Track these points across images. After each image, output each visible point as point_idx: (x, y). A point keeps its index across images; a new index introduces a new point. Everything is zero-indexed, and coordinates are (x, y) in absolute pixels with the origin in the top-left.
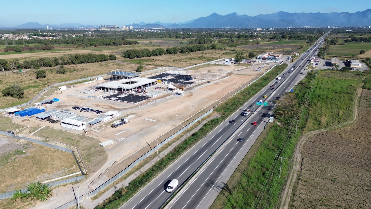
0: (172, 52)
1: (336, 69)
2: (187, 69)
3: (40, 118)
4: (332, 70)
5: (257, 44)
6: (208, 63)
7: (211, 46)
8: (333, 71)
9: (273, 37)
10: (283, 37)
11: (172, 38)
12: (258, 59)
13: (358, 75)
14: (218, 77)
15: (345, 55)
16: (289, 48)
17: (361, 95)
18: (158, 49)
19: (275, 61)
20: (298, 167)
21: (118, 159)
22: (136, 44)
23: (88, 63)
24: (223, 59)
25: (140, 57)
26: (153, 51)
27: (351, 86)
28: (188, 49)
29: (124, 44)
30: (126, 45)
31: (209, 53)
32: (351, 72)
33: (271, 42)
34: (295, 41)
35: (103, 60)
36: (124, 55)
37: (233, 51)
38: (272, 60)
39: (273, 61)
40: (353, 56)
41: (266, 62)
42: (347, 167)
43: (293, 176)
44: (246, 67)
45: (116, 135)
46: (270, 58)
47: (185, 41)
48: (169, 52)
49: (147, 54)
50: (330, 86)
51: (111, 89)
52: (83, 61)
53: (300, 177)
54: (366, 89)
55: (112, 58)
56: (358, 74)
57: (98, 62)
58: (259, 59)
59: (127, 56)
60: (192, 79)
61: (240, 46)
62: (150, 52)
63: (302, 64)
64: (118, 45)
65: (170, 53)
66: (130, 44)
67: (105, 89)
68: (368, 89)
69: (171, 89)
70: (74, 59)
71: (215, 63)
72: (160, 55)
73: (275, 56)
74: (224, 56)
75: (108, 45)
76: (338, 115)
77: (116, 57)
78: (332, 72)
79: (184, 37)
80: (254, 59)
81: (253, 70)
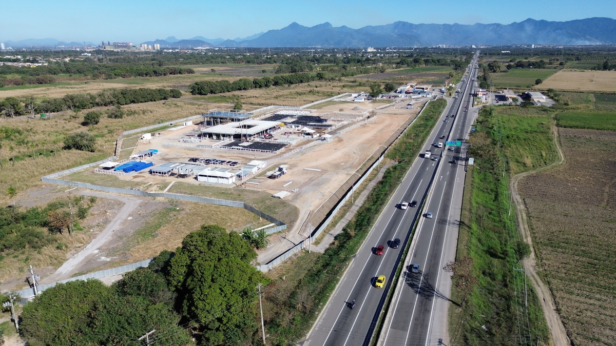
0: (263, 84)
1: (514, 104)
2: (306, 108)
4: (509, 105)
5: (382, 72)
6: (330, 99)
7: (317, 76)
8: (511, 107)
9: (400, 62)
10: (416, 61)
11: (240, 64)
12: (398, 93)
13: (544, 110)
14: (361, 118)
15: (517, 86)
16: (433, 77)
17: (559, 134)
18: (241, 80)
19: (425, 96)
20: (522, 207)
22: (189, 73)
23: (141, 102)
24: (347, 94)
25: (216, 92)
26: (234, 83)
27: (542, 124)
28: (285, 80)
29: (171, 73)
30: (174, 74)
31: (321, 86)
32: (534, 108)
33: (402, 69)
34: (435, 67)
35: (163, 97)
36: (191, 90)
37: (352, 82)
38: (419, 94)
39: (423, 95)
40: (528, 87)
41: (413, 97)
42: (574, 204)
43: (522, 215)
44: (388, 105)
45: (284, 186)
46: (417, 92)
47: (269, 67)
48: (257, 85)
49: (227, 88)
50: (516, 126)
51: (224, 135)
53: (530, 215)
54: (562, 127)
55: (175, 94)
56: (543, 109)
57: (155, 101)
58: (401, 92)
59: (197, 91)
60: (326, 120)
61: (359, 75)
62: (230, 84)
63: (465, 98)
64: (161, 75)
65: (260, 87)
66: (180, 73)
68: (565, 127)
69: (308, 134)
70: (121, 96)
71: (339, 99)
72: (245, 89)
73: (423, 89)
74: (345, 89)
75: (145, 75)
76: (542, 155)
77: (180, 93)
78: (510, 108)
79: (260, 62)
80: (392, 93)
81: (402, 108)
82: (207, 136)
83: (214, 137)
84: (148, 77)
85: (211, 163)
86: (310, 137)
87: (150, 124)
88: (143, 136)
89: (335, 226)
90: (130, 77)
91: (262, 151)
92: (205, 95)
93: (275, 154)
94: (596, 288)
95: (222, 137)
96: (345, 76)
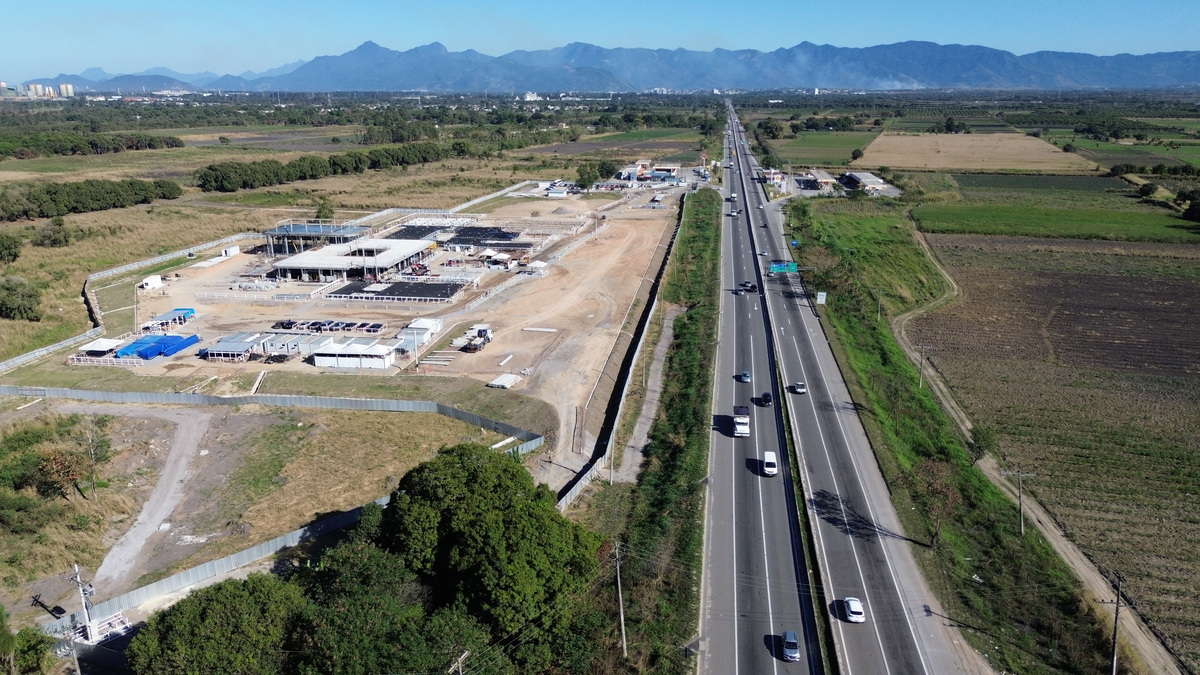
0: (350, 167)
1: (835, 194)
2: (460, 212)
3: (226, 355)
4: (829, 197)
5: (574, 140)
6: (499, 194)
7: (454, 148)
8: (832, 199)
9: (600, 120)
10: (629, 119)
11: (275, 126)
12: (624, 179)
13: (888, 204)
14: (581, 229)
15: (824, 163)
16: (671, 150)
17: (929, 244)
18: (303, 159)
19: (675, 184)
20: (931, 371)
21: (577, 403)
22: (172, 146)
23: (93, 210)
24: (527, 182)
25: (257, 183)
26: (291, 165)
27: (896, 228)
28: (393, 157)
29: (130, 147)
30: (137, 149)
31: (470, 168)
32: (870, 200)
33: (606, 134)
34: (664, 130)
35: (141, 198)
36: (200, 183)
37: (526, 160)
38: (663, 180)
39: (672, 183)
40: (843, 164)
41: (654, 187)
42: (1008, 361)
43: (937, 385)
44: (617, 202)
45: (502, 364)
46: (659, 177)
47: (344, 131)
48: (337, 167)
49: (276, 175)
50: (856, 233)
51: (326, 272)
52: (75, 205)
53: (951, 384)
54: (928, 232)
55: (168, 191)
56: (885, 203)
57: (122, 206)
58: (629, 178)
59: (214, 184)
60: (516, 235)
61: (532, 147)
62: (283, 168)
63: (748, 186)
64: (108, 150)
65: (345, 171)
66: (151, 146)
67: (303, 275)
68: (933, 232)
69: (496, 262)
70: (46, 197)
71: (518, 193)
72: (314, 177)
73: (669, 171)
74: (520, 174)
75: (71, 153)
76: (920, 281)
77: (179, 189)
78: (832, 202)
79: (320, 123)
80: (613, 181)
81: (644, 207)
82: (289, 275)
83: (305, 277)
84: (76, 157)
85: (326, 330)
86: (501, 267)
87: (139, 255)
88: (145, 281)
89: (631, 432)
90: (36, 155)
91: (420, 300)
92: (233, 191)
93: (449, 305)
94: (1105, 494)
95: (322, 277)
96: (507, 148)
